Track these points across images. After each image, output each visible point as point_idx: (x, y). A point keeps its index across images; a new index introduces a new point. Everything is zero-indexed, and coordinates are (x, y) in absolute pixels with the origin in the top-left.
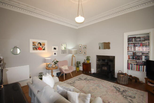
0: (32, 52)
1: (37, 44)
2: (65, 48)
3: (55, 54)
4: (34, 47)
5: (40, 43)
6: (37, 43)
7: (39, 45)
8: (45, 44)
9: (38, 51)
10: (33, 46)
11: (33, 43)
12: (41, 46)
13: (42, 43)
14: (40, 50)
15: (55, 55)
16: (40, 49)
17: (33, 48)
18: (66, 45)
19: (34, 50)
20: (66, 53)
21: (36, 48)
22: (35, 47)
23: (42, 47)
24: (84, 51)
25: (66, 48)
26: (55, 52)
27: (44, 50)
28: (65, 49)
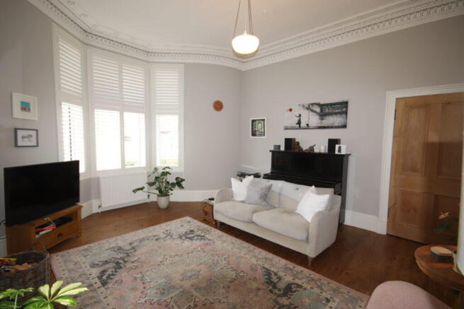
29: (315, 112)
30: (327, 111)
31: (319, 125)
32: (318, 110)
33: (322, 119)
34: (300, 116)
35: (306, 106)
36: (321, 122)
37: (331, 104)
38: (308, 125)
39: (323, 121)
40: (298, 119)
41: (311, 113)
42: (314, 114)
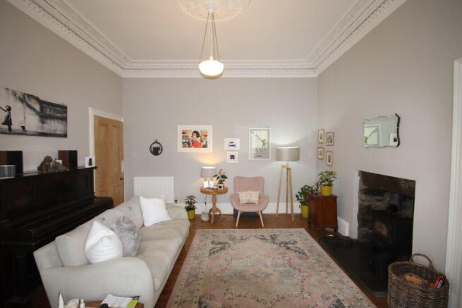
0: (181, 151)
1: (190, 135)
2: (263, 141)
3: (232, 157)
4: (184, 141)
5: (196, 133)
6: (191, 133)
7: (195, 136)
8: (208, 134)
9: (193, 150)
10: (183, 138)
11: (183, 133)
12: (199, 138)
13: (201, 131)
14: (196, 147)
15: (232, 161)
16: (196, 145)
17: (183, 143)
18: (266, 132)
19: (184, 146)
20: (268, 157)
21: (189, 144)
22: (187, 141)
23: (201, 141)
24: (328, 153)
25: (266, 141)
26: (232, 153)
27: (205, 146)
28: (264, 145)
29: (34, 110)
30: (48, 112)
31: (39, 131)
32: (37, 107)
33: (43, 122)
34: (9, 109)
35: (19, 95)
36: (42, 128)
37: (53, 105)
38: (23, 127)
39: (45, 125)
40: (6, 114)
41: (28, 110)
42: (32, 112)
